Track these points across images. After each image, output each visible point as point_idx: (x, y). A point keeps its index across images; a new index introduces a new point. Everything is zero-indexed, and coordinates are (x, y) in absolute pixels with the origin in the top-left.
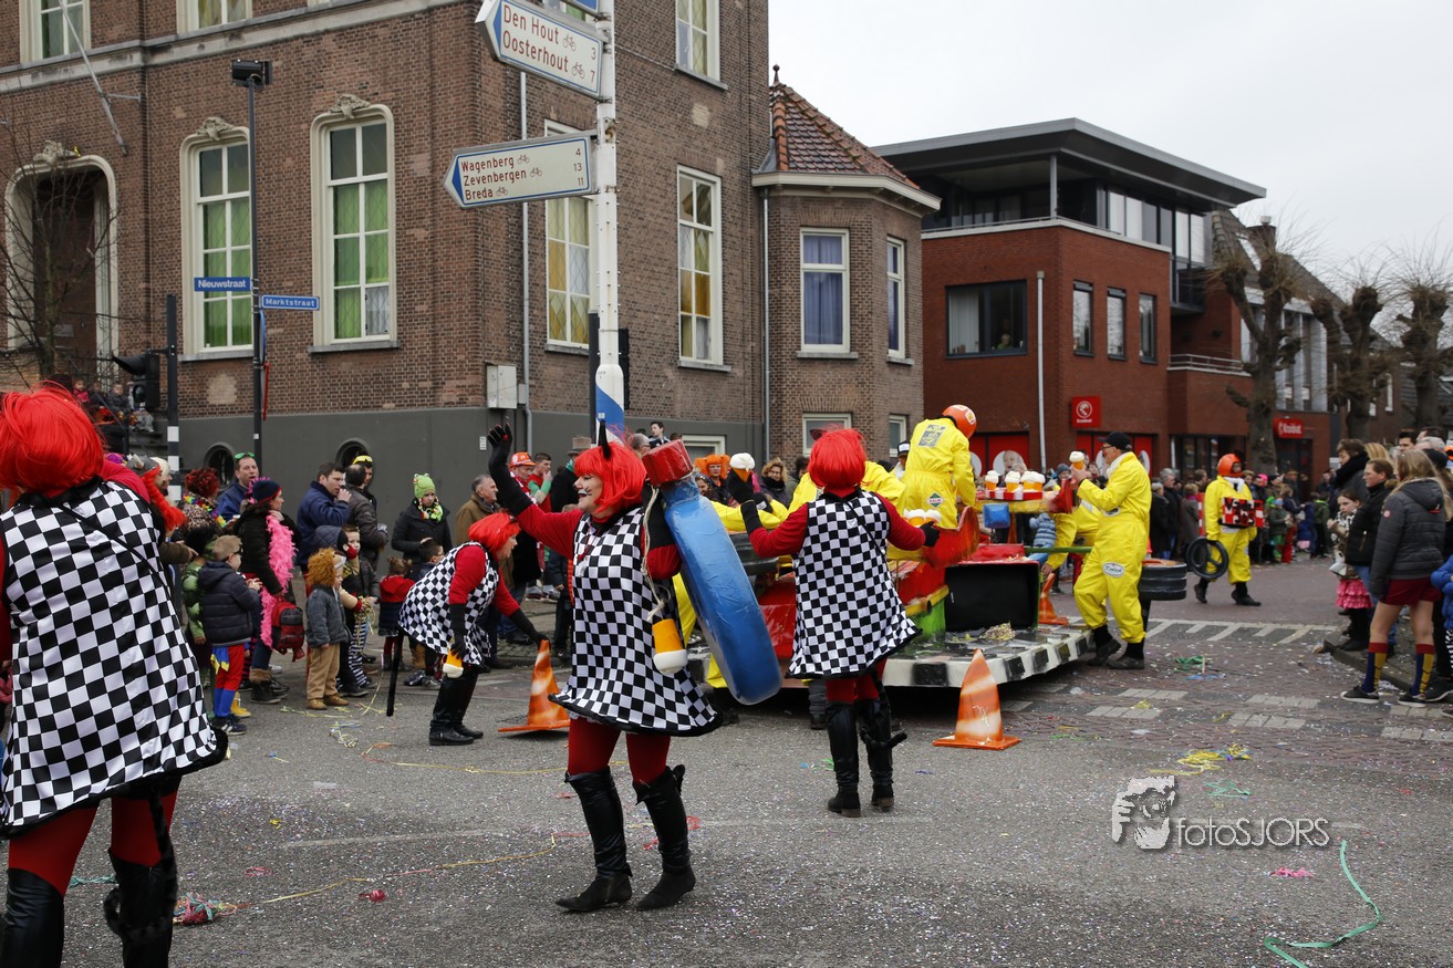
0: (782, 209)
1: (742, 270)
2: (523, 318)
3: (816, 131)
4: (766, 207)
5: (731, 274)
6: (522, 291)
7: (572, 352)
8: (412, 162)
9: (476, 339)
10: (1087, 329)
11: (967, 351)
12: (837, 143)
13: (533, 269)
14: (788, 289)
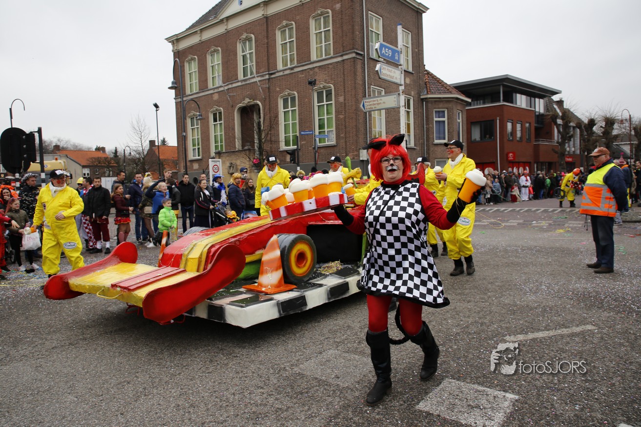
0: (429, 104)
1: (419, 121)
2: (367, 137)
3: (436, 82)
4: (424, 104)
5: (416, 122)
6: (367, 130)
8: (339, 99)
9: (357, 142)
10: (511, 133)
11: (477, 140)
12: (443, 85)
13: (369, 124)
14: (431, 125)
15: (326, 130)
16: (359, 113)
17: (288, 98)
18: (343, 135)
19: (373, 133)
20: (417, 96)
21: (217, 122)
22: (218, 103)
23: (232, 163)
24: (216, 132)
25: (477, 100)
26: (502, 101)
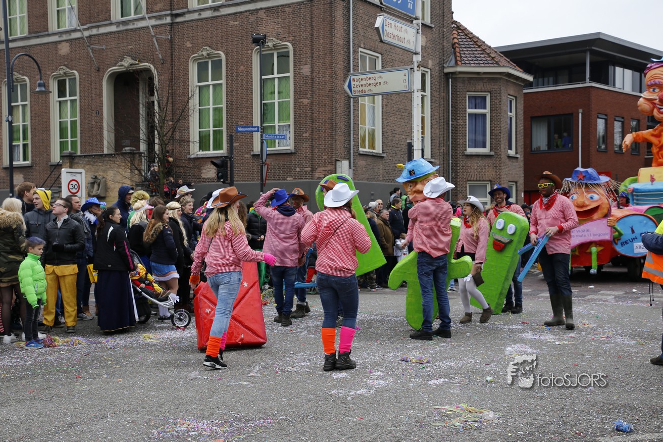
0: (458, 84)
1: (439, 113)
2: (350, 139)
3: (473, 44)
4: (450, 83)
5: (434, 115)
6: (350, 127)
7: (370, 154)
8: (302, 69)
9: (332, 149)
10: (603, 137)
11: (542, 149)
12: (484, 50)
13: (354, 117)
14: (460, 122)
15: (277, 124)
16: (338, 97)
17: (208, 62)
18: (307, 135)
19: (361, 133)
20: (437, 68)
21: (66, 97)
22: (69, 61)
23: (96, 177)
24: (63, 115)
25: (543, 77)
26: (588, 80)
